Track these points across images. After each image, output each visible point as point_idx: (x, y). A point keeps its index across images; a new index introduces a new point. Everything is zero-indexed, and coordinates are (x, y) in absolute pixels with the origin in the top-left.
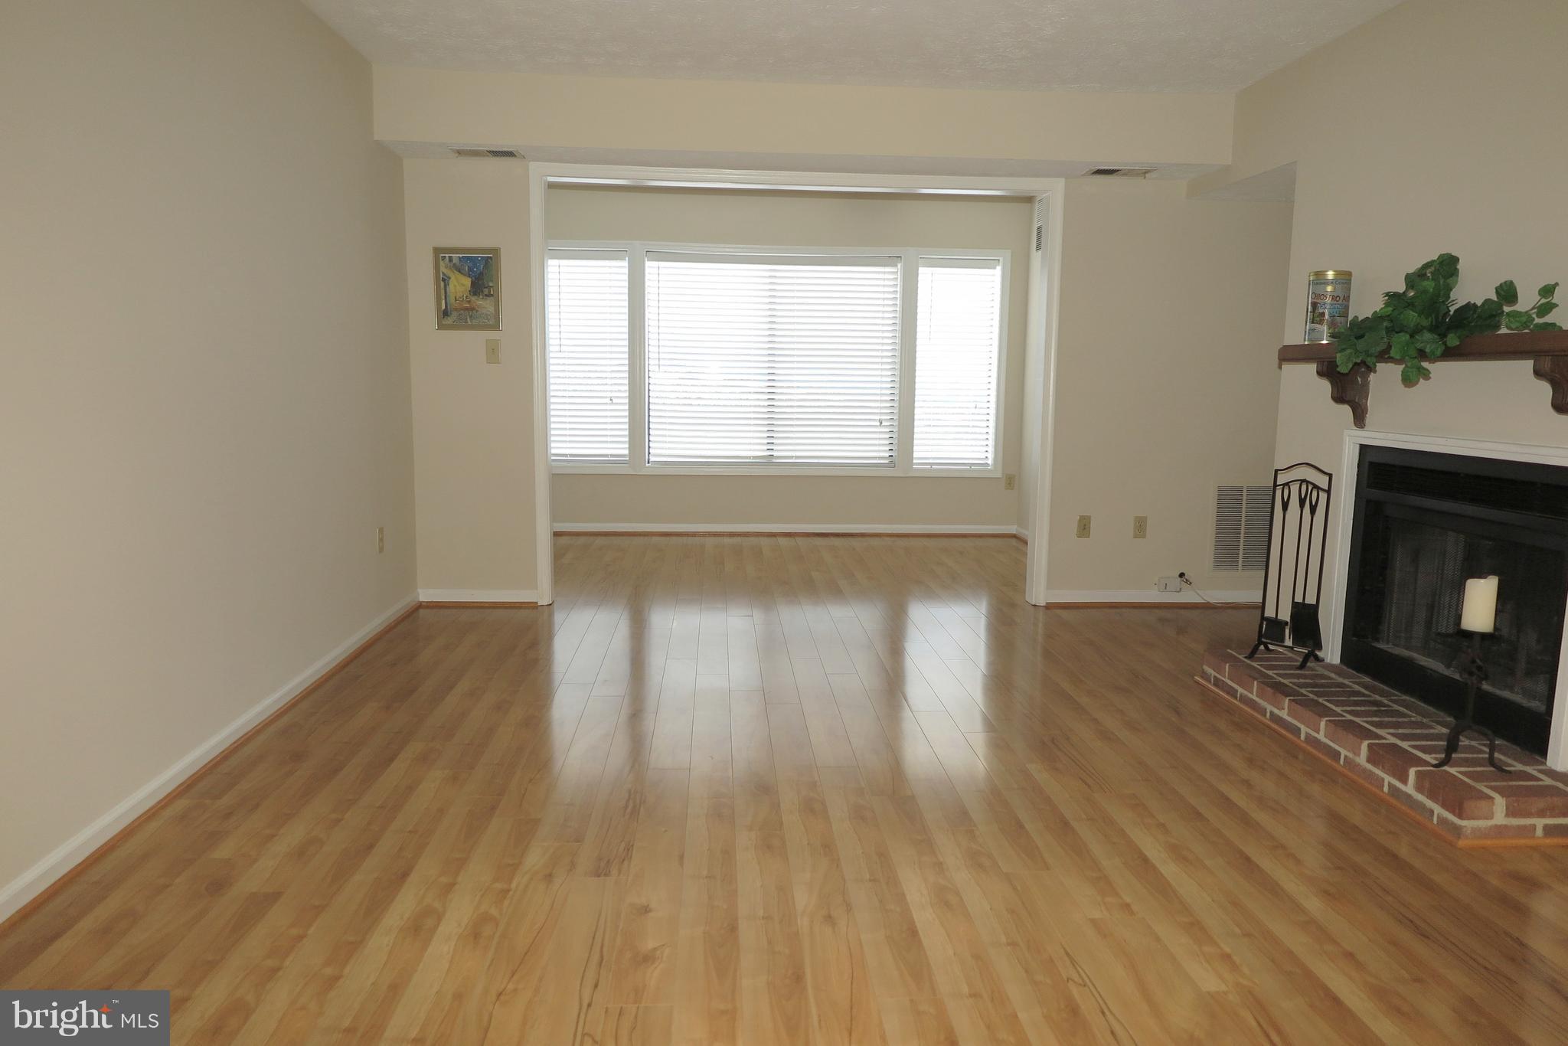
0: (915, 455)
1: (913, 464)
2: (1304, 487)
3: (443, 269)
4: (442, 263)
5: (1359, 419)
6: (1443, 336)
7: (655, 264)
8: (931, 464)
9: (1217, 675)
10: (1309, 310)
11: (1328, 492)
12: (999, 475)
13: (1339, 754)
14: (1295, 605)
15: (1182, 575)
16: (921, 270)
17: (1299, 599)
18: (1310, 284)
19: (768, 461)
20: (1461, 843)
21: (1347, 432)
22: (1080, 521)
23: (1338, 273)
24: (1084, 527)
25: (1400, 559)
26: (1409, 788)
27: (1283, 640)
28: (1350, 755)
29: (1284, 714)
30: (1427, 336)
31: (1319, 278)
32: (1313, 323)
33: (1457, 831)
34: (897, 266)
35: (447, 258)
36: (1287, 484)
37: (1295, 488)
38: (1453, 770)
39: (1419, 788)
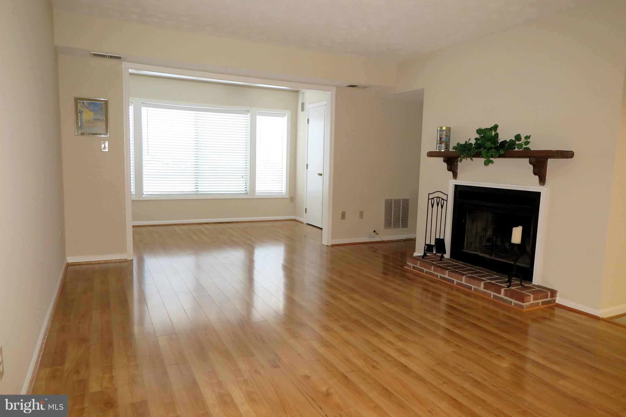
0: (256, 189)
1: (255, 193)
2: (438, 199)
3: (79, 107)
4: (79, 104)
5: (455, 176)
6: (498, 151)
7: (146, 108)
8: (262, 193)
9: (414, 265)
10: (438, 140)
11: (447, 201)
12: (288, 196)
13: (472, 287)
14: (436, 239)
15: (374, 231)
16: (258, 117)
17: (438, 237)
18: (438, 131)
19: (197, 193)
20: (524, 310)
21: (450, 181)
22: (342, 213)
23: (447, 128)
24: (343, 216)
25: (468, 222)
26: (502, 295)
27: (433, 252)
28: (476, 287)
29: (446, 276)
30: (493, 150)
31: (441, 130)
32: (440, 144)
33: (522, 307)
34: (248, 114)
35: (82, 102)
36: (433, 198)
37: (435, 199)
38: (513, 288)
39: (506, 295)
